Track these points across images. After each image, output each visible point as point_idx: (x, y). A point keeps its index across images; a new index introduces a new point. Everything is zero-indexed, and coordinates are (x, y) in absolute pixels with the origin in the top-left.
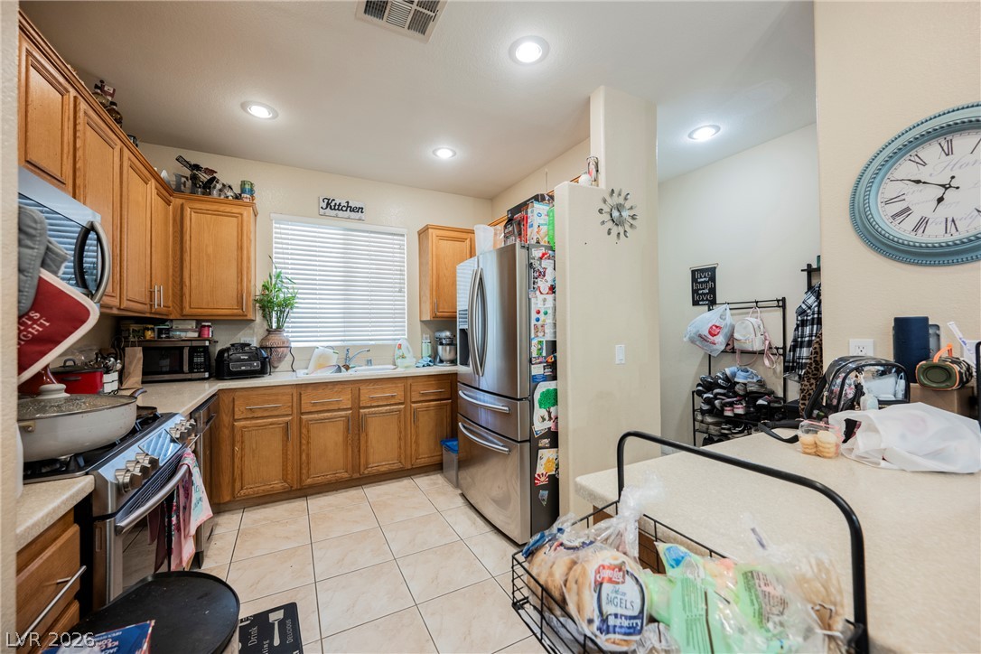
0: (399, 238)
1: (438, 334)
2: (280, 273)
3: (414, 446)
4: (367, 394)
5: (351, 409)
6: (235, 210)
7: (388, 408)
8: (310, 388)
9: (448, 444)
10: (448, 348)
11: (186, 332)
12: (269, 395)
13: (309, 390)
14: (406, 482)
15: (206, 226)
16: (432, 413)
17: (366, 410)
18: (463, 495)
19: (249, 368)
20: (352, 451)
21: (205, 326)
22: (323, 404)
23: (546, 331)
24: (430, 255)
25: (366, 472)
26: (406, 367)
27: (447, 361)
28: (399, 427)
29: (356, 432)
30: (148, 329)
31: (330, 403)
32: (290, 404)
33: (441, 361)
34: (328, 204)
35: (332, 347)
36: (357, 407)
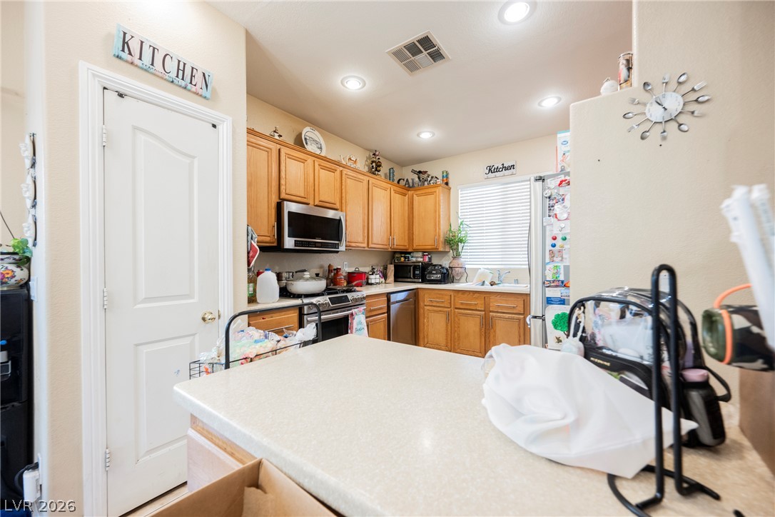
2: (463, 221)
4: (495, 303)
5: (484, 311)
6: (433, 190)
7: (510, 315)
8: (460, 293)
11: (418, 258)
12: (440, 294)
13: (460, 294)
15: (423, 203)
17: (494, 314)
19: (435, 278)
20: (485, 340)
21: (425, 255)
22: (467, 304)
23: (564, 256)
30: (402, 257)
31: (470, 305)
32: (449, 301)
34: (490, 170)
35: (491, 269)
36: (487, 310)
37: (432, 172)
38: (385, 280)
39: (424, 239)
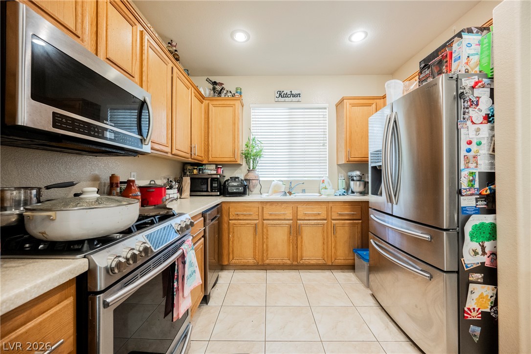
0: (323, 110)
1: (350, 174)
2: (255, 138)
3: (333, 250)
4: (302, 211)
5: (292, 220)
6: (232, 102)
7: (316, 221)
8: (268, 204)
9: (359, 252)
10: (358, 183)
11: (210, 171)
12: (247, 207)
13: (268, 205)
14: (327, 274)
15: (220, 113)
16: (347, 229)
17: (302, 222)
18: (373, 296)
19: (237, 191)
20: (293, 247)
21: (219, 168)
22: (275, 215)
23: (479, 162)
24: (345, 118)
25: (301, 262)
26: (328, 195)
27: (357, 192)
28: (323, 236)
29: (295, 235)
30: (195, 169)
31: (279, 215)
32: (257, 213)
33: (353, 192)
34: (280, 94)
35: (282, 181)
36: (296, 219)
37: (227, 87)
38: (181, 195)
39: (221, 150)
